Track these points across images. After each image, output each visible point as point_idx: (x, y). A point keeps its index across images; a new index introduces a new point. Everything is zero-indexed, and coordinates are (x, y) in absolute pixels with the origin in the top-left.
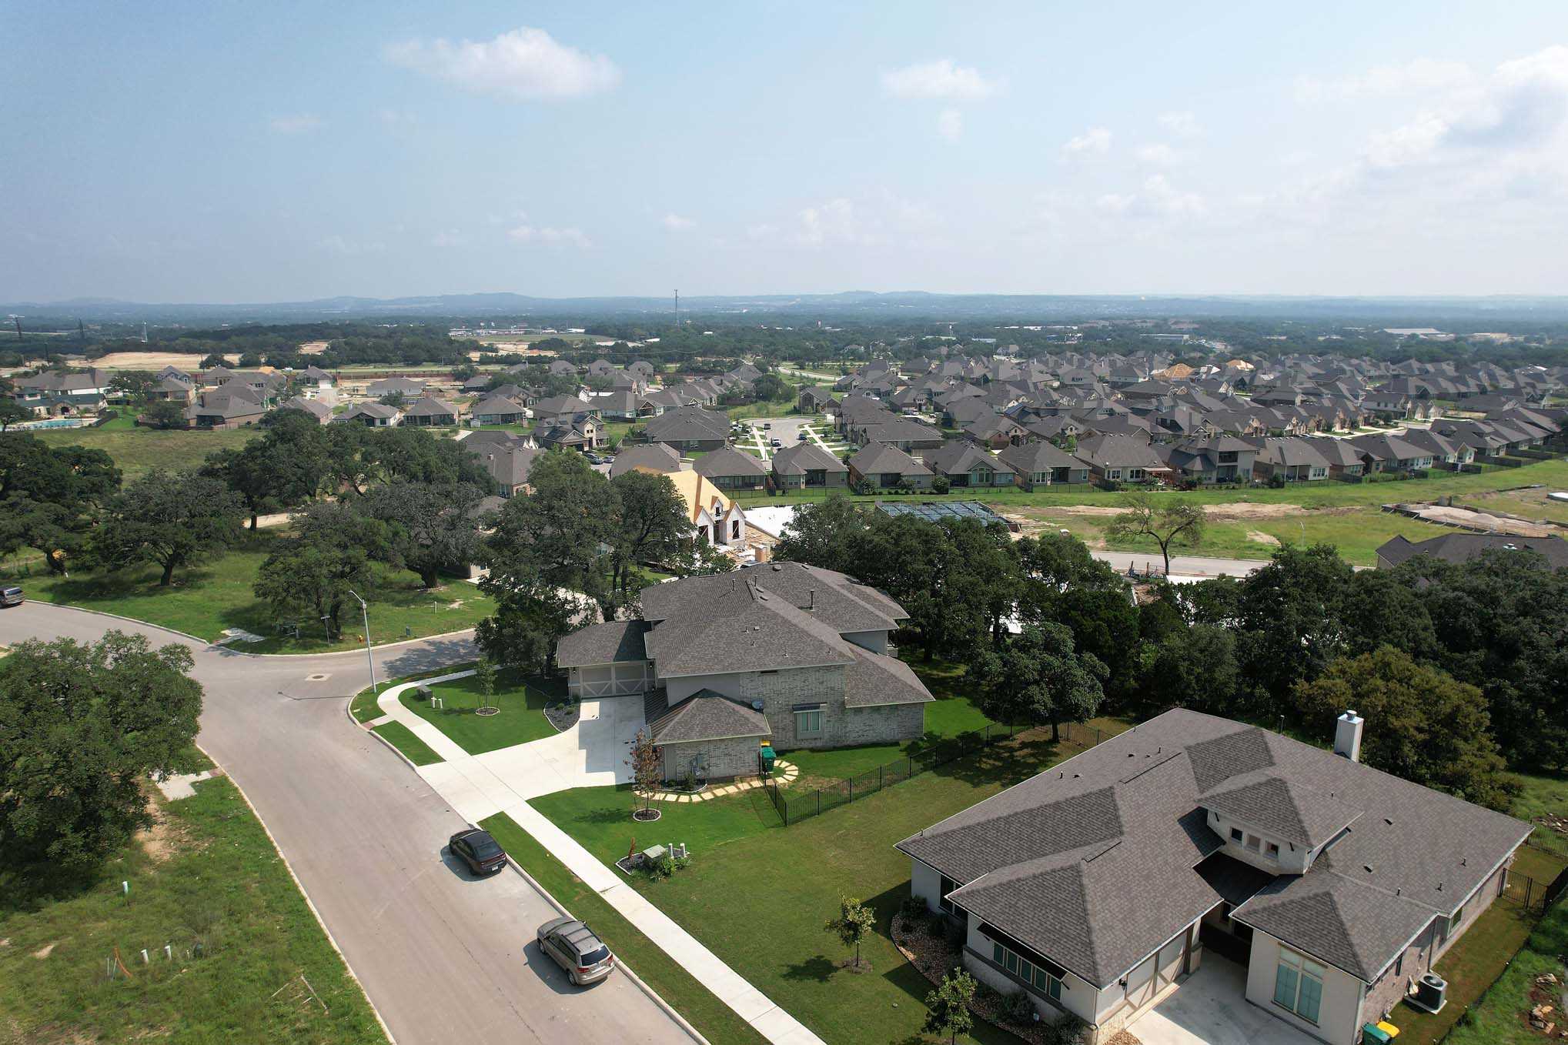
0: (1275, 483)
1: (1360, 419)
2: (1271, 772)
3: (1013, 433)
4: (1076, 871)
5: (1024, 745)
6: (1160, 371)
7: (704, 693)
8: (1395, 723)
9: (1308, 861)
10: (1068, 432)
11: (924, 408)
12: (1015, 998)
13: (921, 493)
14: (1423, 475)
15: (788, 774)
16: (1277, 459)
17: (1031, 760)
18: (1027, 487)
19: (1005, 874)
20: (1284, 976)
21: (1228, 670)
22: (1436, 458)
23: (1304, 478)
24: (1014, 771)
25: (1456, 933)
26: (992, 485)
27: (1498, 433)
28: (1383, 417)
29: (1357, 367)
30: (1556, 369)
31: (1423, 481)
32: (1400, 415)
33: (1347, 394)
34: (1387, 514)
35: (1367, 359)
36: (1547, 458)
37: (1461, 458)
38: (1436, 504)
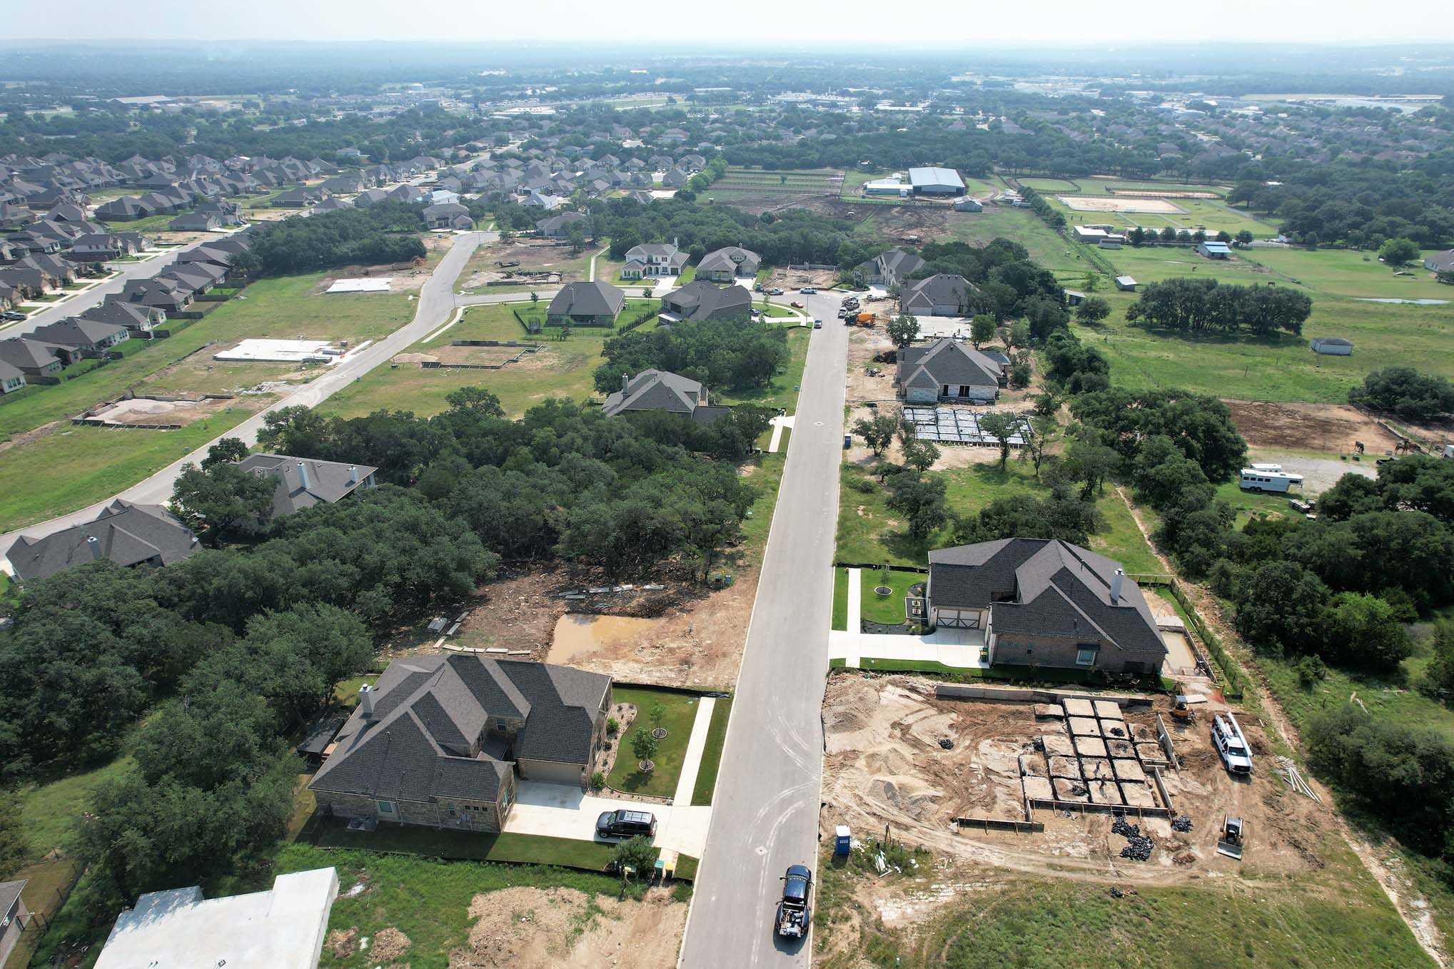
1: (71, 273)
14: (118, 356)
22: (131, 328)
27: (183, 284)
28: (93, 264)
29: (78, 175)
30: (255, 159)
31: (119, 363)
32: (112, 256)
33: (60, 232)
34: (78, 428)
35: (90, 159)
36: (225, 299)
37: (154, 321)
38: (123, 399)
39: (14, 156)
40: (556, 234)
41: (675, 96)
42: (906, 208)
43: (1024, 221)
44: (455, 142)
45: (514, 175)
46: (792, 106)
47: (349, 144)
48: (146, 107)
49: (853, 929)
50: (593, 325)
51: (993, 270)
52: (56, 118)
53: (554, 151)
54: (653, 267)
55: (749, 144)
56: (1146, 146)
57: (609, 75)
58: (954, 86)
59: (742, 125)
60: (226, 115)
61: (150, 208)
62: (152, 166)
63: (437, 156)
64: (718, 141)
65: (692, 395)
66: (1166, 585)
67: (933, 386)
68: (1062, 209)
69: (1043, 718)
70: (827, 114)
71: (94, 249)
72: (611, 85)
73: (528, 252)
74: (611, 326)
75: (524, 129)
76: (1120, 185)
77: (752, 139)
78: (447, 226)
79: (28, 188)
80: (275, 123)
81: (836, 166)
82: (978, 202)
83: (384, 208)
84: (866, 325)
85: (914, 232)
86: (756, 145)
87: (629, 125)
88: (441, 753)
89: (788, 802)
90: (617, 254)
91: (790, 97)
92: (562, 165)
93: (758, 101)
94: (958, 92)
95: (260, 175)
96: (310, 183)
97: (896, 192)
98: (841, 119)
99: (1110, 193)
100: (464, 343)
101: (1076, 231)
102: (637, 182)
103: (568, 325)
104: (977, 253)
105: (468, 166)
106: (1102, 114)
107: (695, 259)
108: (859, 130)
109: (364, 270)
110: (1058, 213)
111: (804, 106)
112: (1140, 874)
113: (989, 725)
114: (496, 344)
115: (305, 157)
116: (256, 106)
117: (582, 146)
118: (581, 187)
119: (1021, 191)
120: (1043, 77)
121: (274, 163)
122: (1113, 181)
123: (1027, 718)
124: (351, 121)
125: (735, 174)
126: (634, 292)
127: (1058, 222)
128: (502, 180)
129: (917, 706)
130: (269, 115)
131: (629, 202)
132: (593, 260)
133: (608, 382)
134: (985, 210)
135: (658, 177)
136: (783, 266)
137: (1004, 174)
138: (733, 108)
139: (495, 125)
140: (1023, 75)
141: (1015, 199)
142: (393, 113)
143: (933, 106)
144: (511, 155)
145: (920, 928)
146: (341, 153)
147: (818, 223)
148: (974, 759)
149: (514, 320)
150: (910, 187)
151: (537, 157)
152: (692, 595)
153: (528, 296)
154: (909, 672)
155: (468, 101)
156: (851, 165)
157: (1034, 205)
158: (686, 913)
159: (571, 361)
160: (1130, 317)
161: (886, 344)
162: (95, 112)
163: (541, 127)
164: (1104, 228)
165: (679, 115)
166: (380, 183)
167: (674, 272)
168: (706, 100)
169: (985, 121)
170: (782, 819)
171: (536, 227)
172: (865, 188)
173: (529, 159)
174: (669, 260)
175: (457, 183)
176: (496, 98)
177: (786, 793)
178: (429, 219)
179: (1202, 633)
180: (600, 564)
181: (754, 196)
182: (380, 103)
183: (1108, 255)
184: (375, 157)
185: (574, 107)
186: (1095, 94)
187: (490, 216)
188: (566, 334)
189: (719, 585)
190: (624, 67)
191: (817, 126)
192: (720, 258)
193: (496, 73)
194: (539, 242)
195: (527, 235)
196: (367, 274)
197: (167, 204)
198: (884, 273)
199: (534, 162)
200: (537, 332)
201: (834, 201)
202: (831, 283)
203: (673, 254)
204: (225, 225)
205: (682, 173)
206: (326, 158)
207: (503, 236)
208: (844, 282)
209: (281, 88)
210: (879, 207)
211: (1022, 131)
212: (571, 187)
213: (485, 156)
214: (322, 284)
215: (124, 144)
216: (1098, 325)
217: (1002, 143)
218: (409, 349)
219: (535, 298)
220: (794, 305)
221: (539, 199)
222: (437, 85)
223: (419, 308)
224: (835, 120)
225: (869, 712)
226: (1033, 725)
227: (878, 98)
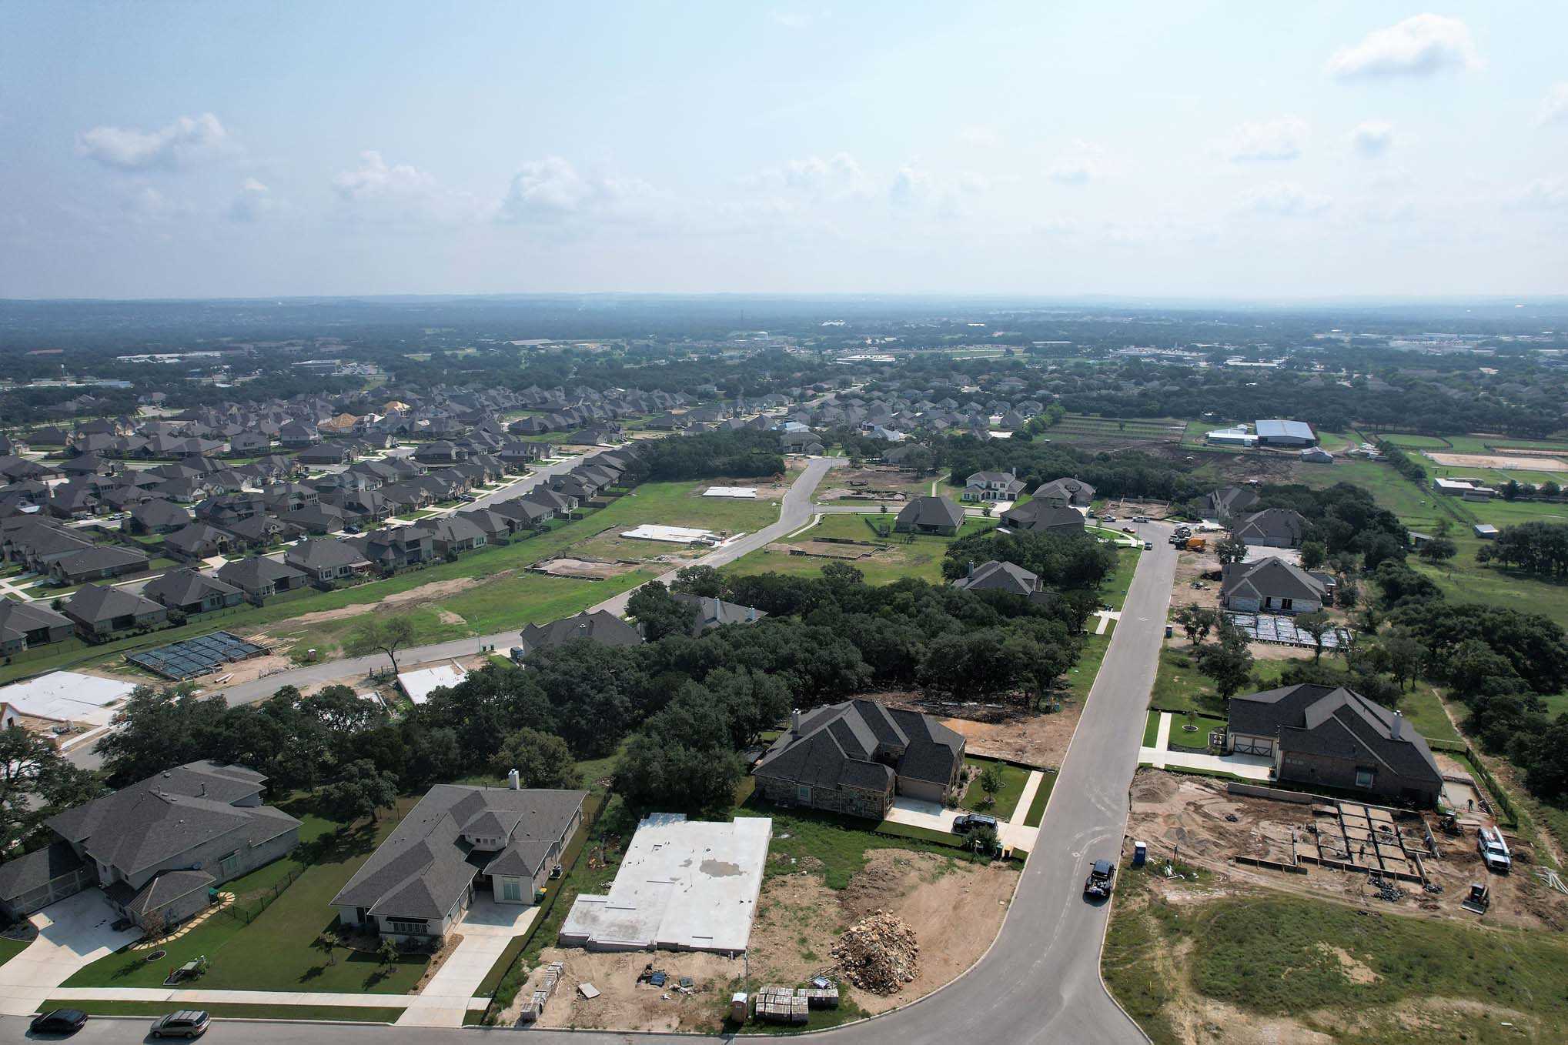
0: (451, 558)
1: (502, 471)
2: (487, 810)
3: (219, 540)
4: (420, 880)
5: (358, 830)
6: (326, 421)
7: (161, 873)
8: (532, 765)
9: (507, 841)
10: (271, 531)
11: (98, 510)
12: (408, 941)
13: (160, 629)
14: (547, 529)
15: (230, 898)
16: (448, 536)
17: (365, 837)
18: (257, 602)
19: (389, 894)
20: (506, 887)
21: (455, 753)
22: (555, 511)
23: (470, 547)
24: (364, 846)
25: (565, 845)
26: (224, 606)
27: (590, 481)
28: (518, 465)
29: (494, 399)
30: (629, 390)
31: (549, 534)
32: (530, 459)
33: (490, 441)
34: (528, 574)
35: (500, 388)
36: (621, 495)
37: (570, 507)
38: (557, 558)
39: (443, 385)
40: (900, 462)
41: (1013, 349)
42: (1248, 456)
43: (1380, 474)
44: (802, 383)
45: (858, 412)
46: (1135, 359)
47: (707, 381)
48: (533, 348)
49: (1144, 900)
50: (936, 534)
51: (1329, 508)
52: (466, 356)
53: (895, 394)
54: (992, 492)
55: (1087, 393)
56: (1544, 405)
57: (946, 327)
58: (1317, 343)
59: (1081, 375)
60: (597, 355)
61: (551, 426)
62: (547, 394)
63: (787, 394)
64: (1056, 390)
65: (1029, 582)
66: (1462, 753)
67: (1256, 597)
68: (1425, 464)
69: (1319, 814)
70: (1171, 367)
71: (516, 453)
72: (948, 337)
73: (876, 476)
74: (953, 535)
75: (866, 373)
76: (1504, 443)
77: (1091, 389)
78: (800, 451)
79: (458, 408)
80: (638, 363)
81: (1178, 416)
82: (1328, 454)
83: (745, 432)
84: (1196, 550)
85: (1256, 477)
86: (1095, 394)
87: (967, 372)
88: (846, 757)
89: (1100, 833)
90: (958, 480)
91: (1133, 351)
92: (902, 406)
93: (1099, 353)
94: (1321, 349)
95: (635, 403)
96: (674, 412)
97: (1241, 442)
98: (1184, 373)
99: (1490, 450)
100: (824, 540)
101: (1436, 484)
102: (974, 423)
103: (914, 531)
104: (1317, 494)
105: (815, 403)
106: (1493, 372)
107: (1031, 487)
108: (1205, 384)
109: (731, 481)
110: (1417, 466)
111: (1148, 360)
112: (1388, 908)
113: (1271, 813)
114: (851, 542)
115: (672, 390)
116: (622, 348)
117: (922, 390)
118: (922, 426)
119: (1379, 445)
120: (1427, 335)
121: (645, 395)
122: (1494, 440)
123: (1306, 813)
124: (705, 362)
125: (1073, 421)
126: (974, 512)
127: (1417, 475)
128: (848, 416)
129: (1210, 796)
130: (634, 355)
131: (968, 440)
132: (934, 485)
133: (953, 571)
134: (1335, 461)
135: (995, 419)
136: (1117, 498)
137: (1364, 429)
138: (1072, 361)
139: (839, 369)
140: (1402, 333)
141: (1371, 453)
142: (742, 357)
143: (1288, 362)
144: (855, 396)
145: (1195, 907)
146: (701, 388)
147: (1154, 463)
148: (1254, 829)
149: (866, 527)
150: (1256, 437)
151: (879, 398)
152: (1025, 713)
153: (878, 509)
154: (1205, 775)
155: (810, 347)
156: (1194, 415)
157: (1393, 459)
158: (1019, 876)
159: (918, 559)
160: (1481, 560)
161: (1215, 566)
162: (495, 352)
163: (882, 373)
164: (1471, 482)
165: (1017, 365)
166: (737, 415)
167: (1011, 498)
168: (1046, 352)
169: (1348, 378)
170: (1095, 841)
171: (881, 456)
172: (1207, 437)
173: (871, 399)
174: (1007, 485)
175: (808, 417)
176: (838, 346)
177: (1097, 829)
178: (785, 445)
179: (1490, 785)
180: (949, 690)
181: (1094, 440)
182: (728, 349)
183: (1473, 507)
184: (731, 393)
185: (912, 356)
186: (1489, 352)
187: (839, 445)
188: (912, 539)
189: (1048, 710)
190: (962, 320)
191: (1158, 379)
192: (1056, 487)
193: (837, 324)
194: (884, 468)
195: (872, 462)
196: (735, 484)
197: (564, 423)
198: (1218, 508)
199: (877, 402)
200: (886, 536)
201: (1174, 448)
202: (1164, 515)
203: (1010, 481)
204: (610, 441)
205: (1020, 416)
206: (689, 392)
207: (852, 461)
208: (1178, 515)
209: (642, 334)
210: (1221, 454)
211: (1390, 388)
212: (912, 424)
213: (830, 396)
214: (698, 490)
215: (523, 377)
216: (1443, 564)
217: (1363, 399)
218: (780, 540)
219: (884, 510)
220: (1126, 530)
221: (882, 433)
222: (780, 334)
223: (782, 512)
224: (1180, 373)
225: (1169, 794)
226: (1309, 817)
227: (1231, 354)
